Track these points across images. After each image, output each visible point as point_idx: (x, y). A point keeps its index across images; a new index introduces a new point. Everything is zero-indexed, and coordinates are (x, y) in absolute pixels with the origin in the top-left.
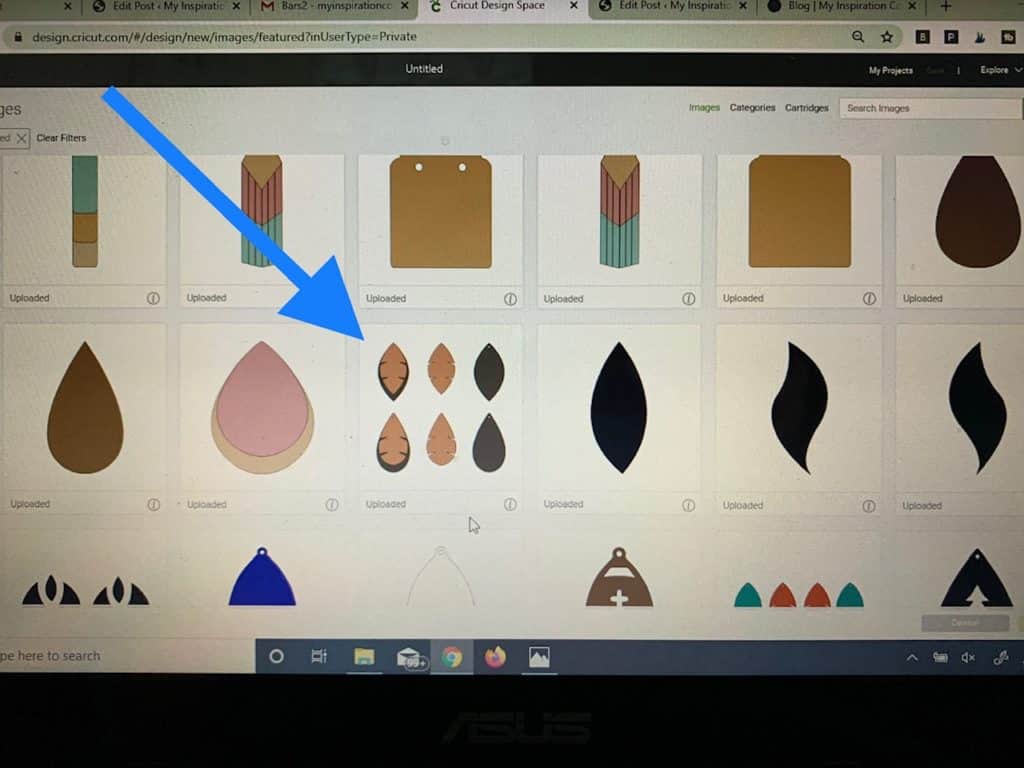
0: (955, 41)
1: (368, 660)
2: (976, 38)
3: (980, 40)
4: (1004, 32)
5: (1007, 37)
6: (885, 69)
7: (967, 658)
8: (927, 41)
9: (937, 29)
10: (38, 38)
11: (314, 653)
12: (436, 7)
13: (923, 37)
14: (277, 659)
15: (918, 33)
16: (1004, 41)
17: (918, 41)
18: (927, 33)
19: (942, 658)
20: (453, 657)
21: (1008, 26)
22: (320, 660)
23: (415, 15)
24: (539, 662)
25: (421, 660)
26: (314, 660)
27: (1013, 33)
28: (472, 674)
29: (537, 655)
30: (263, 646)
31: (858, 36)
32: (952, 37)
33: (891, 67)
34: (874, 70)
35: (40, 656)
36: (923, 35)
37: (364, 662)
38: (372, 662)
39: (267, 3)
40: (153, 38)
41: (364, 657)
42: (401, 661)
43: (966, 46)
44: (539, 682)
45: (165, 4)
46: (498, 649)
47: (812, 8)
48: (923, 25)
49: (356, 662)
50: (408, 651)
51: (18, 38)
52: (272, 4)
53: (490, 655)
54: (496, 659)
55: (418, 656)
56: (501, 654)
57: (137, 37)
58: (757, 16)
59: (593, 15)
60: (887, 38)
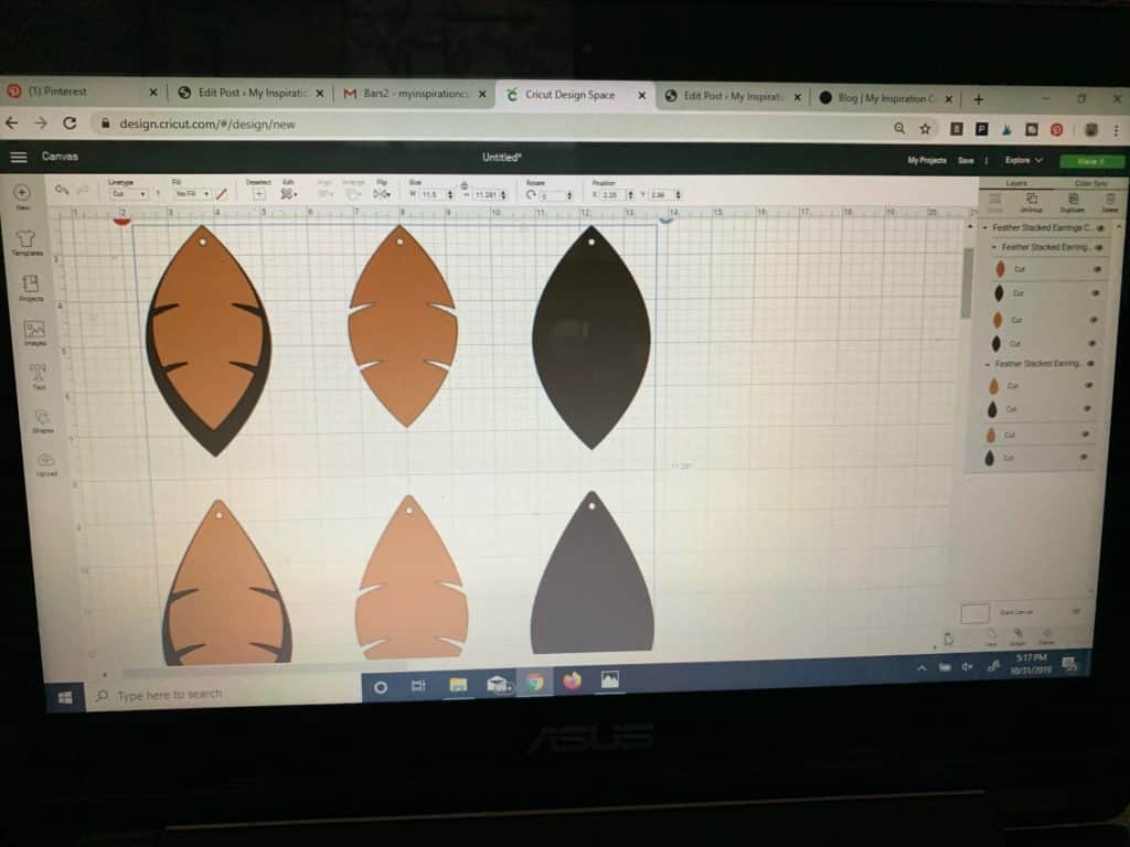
0: (985, 133)
1: (462, 687)
2: (1003, 129)
3: (1007, 132)
4: (1028, 125)
5: (1031, 129)
6: (922, 159)
7: (966, 667)
8: (961, 133)
9: (970, 121)
10: (126, 124)
11: (414, 683)
12: (513, 96)
13: (957, 129)
14: (381, 691)
15: (953, 125)
16: (1028, 134)
17: (953, 133)
18: (961, 125)
19: (946, 668)
20: (536, 682)
21: (1033, 119)
22: (420, 689)
23: (491, 104)
24: (610, 683)
25: (508, 686)
26: (414, 689)
27: (1036, 126)
28: (551, 695)
29: (608, 678)
30: (368, 680)
31: (899, 128)
32: (982, 130)
33: (927, 157)
34: (912, 160)
35: (166, 695)
36: (957, 127)
37: (458, 689)
38: (465, 689)
39: (350, 91)
40: (240, 125)
41: (459, 685)
42: (491, 686)
43: (994, 138)
44: (610, 700)
45: (251, 91)
46: (575, 674)
47: (859, 100)
48: (957, 118)
49: (452, 689)
50: (497, 678)
51: (106, 125)
52: (355, 91)
53: (567, 679)
54: (573, 682)
55: (505, 681)
56: (577, 678)
57: (224, 124)
58: (810, 107)
59: (659, 105)
60: (925, 129)
